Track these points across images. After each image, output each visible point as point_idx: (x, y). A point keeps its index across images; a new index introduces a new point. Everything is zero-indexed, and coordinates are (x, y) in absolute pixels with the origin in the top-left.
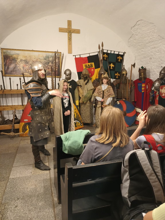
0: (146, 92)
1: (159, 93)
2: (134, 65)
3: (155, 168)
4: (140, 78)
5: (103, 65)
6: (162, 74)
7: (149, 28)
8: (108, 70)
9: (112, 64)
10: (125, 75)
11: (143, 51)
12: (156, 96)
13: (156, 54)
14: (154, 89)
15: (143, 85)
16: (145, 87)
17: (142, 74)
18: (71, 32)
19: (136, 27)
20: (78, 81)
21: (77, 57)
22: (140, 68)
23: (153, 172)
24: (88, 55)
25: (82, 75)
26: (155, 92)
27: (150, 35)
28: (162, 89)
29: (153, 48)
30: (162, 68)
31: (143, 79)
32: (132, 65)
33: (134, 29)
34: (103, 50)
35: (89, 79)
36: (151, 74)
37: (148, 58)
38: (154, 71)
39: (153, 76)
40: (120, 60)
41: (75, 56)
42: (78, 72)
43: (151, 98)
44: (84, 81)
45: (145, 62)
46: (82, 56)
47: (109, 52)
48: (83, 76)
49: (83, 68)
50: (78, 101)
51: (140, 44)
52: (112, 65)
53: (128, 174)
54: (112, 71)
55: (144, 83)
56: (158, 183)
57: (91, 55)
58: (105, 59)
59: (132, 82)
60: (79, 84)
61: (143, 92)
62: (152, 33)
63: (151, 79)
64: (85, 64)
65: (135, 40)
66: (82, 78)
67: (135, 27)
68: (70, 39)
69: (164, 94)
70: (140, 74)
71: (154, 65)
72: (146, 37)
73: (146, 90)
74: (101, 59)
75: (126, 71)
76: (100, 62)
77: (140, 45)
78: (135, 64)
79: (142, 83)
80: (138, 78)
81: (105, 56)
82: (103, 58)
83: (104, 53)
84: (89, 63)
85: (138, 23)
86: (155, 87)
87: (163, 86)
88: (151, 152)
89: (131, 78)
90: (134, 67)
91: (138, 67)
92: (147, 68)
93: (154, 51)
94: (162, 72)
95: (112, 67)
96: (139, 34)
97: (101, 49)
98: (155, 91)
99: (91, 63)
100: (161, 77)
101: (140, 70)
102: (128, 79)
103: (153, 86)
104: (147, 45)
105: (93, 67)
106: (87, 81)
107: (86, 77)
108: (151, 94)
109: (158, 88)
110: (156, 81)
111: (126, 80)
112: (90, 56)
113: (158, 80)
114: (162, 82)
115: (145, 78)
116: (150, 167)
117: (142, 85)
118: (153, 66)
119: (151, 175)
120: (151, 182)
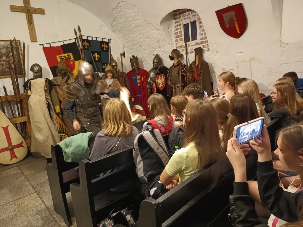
0: (143, 85)
1: (156, 85)
2: (123, 55)
3: (160, 143)
4: (133, 69)
5: (85, 56)
6: (155, 63)
7: (134, 11)
8: (93, 61)
9: (96, 54)
10: (115, 67)
11: (130, 37)
12: (153, 88)
13: (145, 40)
14: (150, 81)
15: (138, 77)
16: (140, 79)
17: (135, 64)
18: (31, 11)
19: (119, 9)
20: (53, 79)
21: (45, 46)
22: (131, 57)
23: (159, 146)
24: (62, 44)
25: (57, 70)
26: (151, 84)
27: (135, 19)
28: (158, 79)
29: (141, 34)
30: (154, 56)
31: (136, 71)
32: (121, 55)
33: (116, 11)
34: (81, 36)
35: (69, 75)
36: (144, 63)
37: (138, 45)
38: (147, 60)
39: (147, 66)
40: (106, 48)
41: (43, 45)
42: (50, 68)
43: (149, 91)
44: (63, 78)
45: (135, 50)
46: (52, 45)
47: (90, 39)
48: (60, 72)
49: (57, 61)
50: (59, 106)
51: (126, 29)
52: (97, 56)
53: (140, 156)
54: (98, 63)
55: (138, 74)
56: (164, 154)
57: (66, 43)
58: (86, 47)
59: (125, 75)
60: (56, 84)
61: (139, 85)
62: (137, 17)
63: (145, 69)
64: (60, 56)
65: (120, 23)
66: (58, 74)
67: (117, 9)
68: (30, 22)
69: (160, 85)
70: (132, 65)
71: (145, 53)
72: (132, 21)
73: (142, 82)
74: (81, 48)
75: (115, 61)
76: (80, 51)
77: (126, 31)
78: (124, 53)
79: (136, 75)
80: (131, 69)
81: (86, 43)
82: (84, 46)
83: (83, 41)
84: (64, 53)
85: (120, 5)
86: (150, 78)
87: (159, 76)
88: (154, 131)
89: (123, 70)
90: (124, 57)
91: (128, 56)
92: (139, 57)
93: (143, 37)
94: (155, 61)
95: (96, 58)
96: (123, 18)
97: (78, 35)
98: (151, 82)
99: (68, 54)
100: (155, 66)
101: (131, 59)
102: (120, 71)
103: (149, 77)
104: (134, 30)
105: (72, 59)
106: (66, 78)
107: (65, 73)
108: (148, 87)
109: (154, 79)
110: (150, 71)
111: (117, 73)
112: (64, 45)
113: (152, 70)
114: (157, 72)
115: (139, 69)
116: (156, 142)
117: (136, 77)
118: (145, 55)
119: (158, 149)
120: (159, 155)
